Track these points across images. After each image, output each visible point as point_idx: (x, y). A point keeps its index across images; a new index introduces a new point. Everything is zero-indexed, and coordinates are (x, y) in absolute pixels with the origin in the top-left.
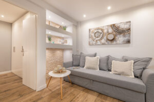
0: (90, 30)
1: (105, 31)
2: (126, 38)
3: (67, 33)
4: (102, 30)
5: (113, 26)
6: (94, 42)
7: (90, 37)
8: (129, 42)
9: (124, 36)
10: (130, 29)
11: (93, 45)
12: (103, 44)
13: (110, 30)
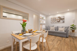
0: (51, 18)
1: (57, 19)
2: (63, 21)
3: (44, 19)
4: (55, 18)
5: (59, 17)
6: (53, 22)
7: (51, 21)
8: (64, 22)
9: (63, 20)
10: (64, 18)
11: (52, 23)
12: (56, 23)
13: (58, 18)
